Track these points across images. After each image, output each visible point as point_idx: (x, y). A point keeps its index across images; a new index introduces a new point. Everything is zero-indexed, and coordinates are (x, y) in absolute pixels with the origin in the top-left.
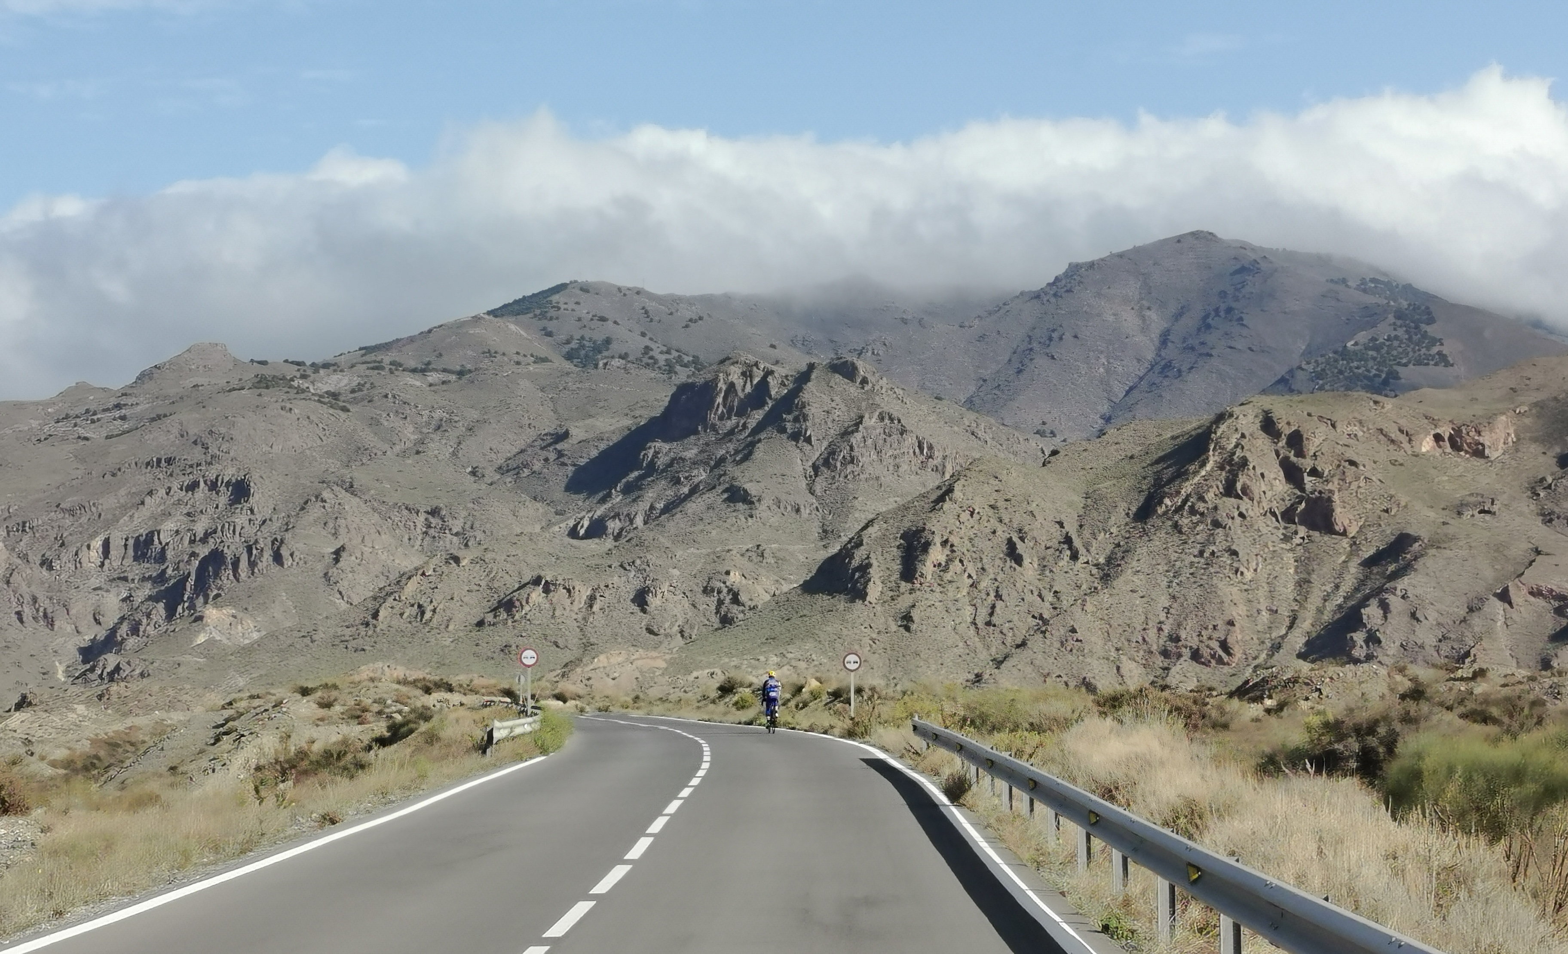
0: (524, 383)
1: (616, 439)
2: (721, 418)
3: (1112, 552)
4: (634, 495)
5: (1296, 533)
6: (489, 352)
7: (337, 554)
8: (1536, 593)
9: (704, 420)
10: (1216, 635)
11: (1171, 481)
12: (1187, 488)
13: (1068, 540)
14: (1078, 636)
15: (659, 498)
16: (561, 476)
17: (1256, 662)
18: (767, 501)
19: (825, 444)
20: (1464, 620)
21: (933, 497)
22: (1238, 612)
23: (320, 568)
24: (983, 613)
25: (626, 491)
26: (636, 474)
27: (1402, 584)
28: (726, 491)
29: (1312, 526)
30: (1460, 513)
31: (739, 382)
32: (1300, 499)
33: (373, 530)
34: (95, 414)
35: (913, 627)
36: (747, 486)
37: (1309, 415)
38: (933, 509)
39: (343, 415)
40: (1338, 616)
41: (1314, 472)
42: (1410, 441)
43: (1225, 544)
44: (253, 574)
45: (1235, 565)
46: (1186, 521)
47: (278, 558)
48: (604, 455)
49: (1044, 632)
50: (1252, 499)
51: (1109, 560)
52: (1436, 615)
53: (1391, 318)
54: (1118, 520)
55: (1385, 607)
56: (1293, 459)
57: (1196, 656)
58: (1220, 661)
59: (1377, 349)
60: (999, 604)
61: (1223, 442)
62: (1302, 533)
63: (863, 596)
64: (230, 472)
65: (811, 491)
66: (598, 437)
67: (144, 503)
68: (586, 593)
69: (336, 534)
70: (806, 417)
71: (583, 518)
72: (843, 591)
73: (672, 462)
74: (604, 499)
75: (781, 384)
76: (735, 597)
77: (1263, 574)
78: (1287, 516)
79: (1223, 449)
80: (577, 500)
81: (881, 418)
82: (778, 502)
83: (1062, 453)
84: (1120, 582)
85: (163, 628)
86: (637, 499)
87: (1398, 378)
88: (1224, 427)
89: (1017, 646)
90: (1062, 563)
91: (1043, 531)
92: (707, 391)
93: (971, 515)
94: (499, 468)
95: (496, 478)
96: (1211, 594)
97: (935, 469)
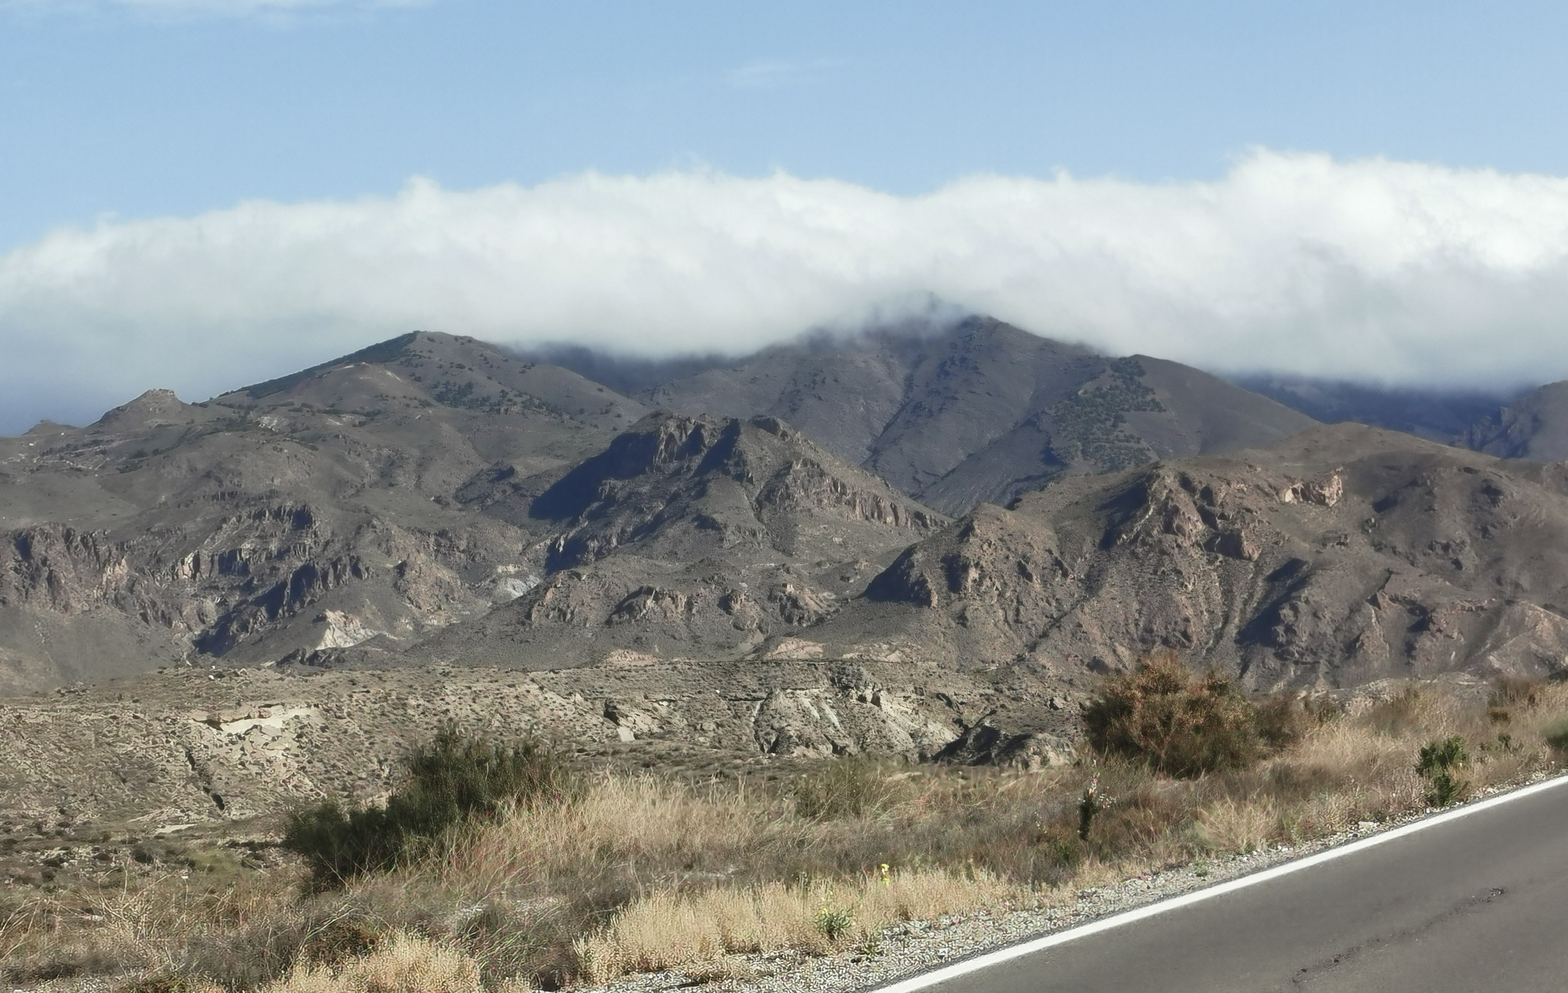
0: (445, 427)
1: (562, 475)
2: (664, 460)
3: (1089, 571)
4: (603, 520)
5: (1217, 558)
6: (381, 396)
7: (401, 569)
8: (1394, 599)
9: (650, 463)
10: (1178, 628)
11: (1123, 521)
12: (1138, 527)
13: (1058, 563)
14: (1084, 629)
15: (628, 523)
16: (523, 507)
17: (1208, 646)
18: (731, 529)
19: (763, 484)
20: (1349, 618)
21: (957, 532)
22: (1189, 612)
23: (388, 579)
24: (1011, 615)
25: (592, 517)
26: (595, 505)
27: (1305, 593)
28: (694, 520)
29: (1226, 553)
30: (1324, 545)
31: (677, 434)
32: (1216, 536)
33: (414, 550)
34: (76, 448)
35: (969, 624)
36: (715, 516)
37: (1211, 476)
38: (961, 542)
39: (315, 452)
40: (1257, 615)
41: (1223, 517)
42: (1277, 494)
43: (1171, 567)
44: (338, 584)
45: (1181, 580)
46: (1141, 550)
47: (356, 572)
48: (556, 488)
49: (1059, 627)
50: (1184, 535)
51: (1088, 576)
52: (1330, 615)
53: (1109, 371)
54: (1088, 548)
55: (1295, 609)
56: (1207, 507)
57: (1166, 641)
58: (1183, 646)
59: (1103, 396)
60: (1022, 608)
61: (1158, 495)
62: (1220, 559)
63: (928, 603)
64: (289, 504)
65: (760, 519)
66: (548, 474)
67: (220, 528)
68: (685, 600)
69: (389, 553)
70: (745, 463)
71: (558, 539)
72: (908, 599)
73: (630, 496)
74: (573, 524)
75: (712, 435)
76: (795, 602)
77: (1200, 586)
78: (1208, 546)
79: (1158, 500)
80: (546, 524)
81: (805, 464)
82: (739, 529)
83: (1024, 501)
84: (1102, 592)
85: (269, 626)
86: (608, 525)
87: (1124, 422)
88: (1155, 485)
89: (1041, 637)
90: (1057, 579)
91: (1039, 556)
92: (651, 440)
93: (990, 545)
94: (456, 497)
95: (460, 506)
96: (1168, 600)
97: (848, 503)
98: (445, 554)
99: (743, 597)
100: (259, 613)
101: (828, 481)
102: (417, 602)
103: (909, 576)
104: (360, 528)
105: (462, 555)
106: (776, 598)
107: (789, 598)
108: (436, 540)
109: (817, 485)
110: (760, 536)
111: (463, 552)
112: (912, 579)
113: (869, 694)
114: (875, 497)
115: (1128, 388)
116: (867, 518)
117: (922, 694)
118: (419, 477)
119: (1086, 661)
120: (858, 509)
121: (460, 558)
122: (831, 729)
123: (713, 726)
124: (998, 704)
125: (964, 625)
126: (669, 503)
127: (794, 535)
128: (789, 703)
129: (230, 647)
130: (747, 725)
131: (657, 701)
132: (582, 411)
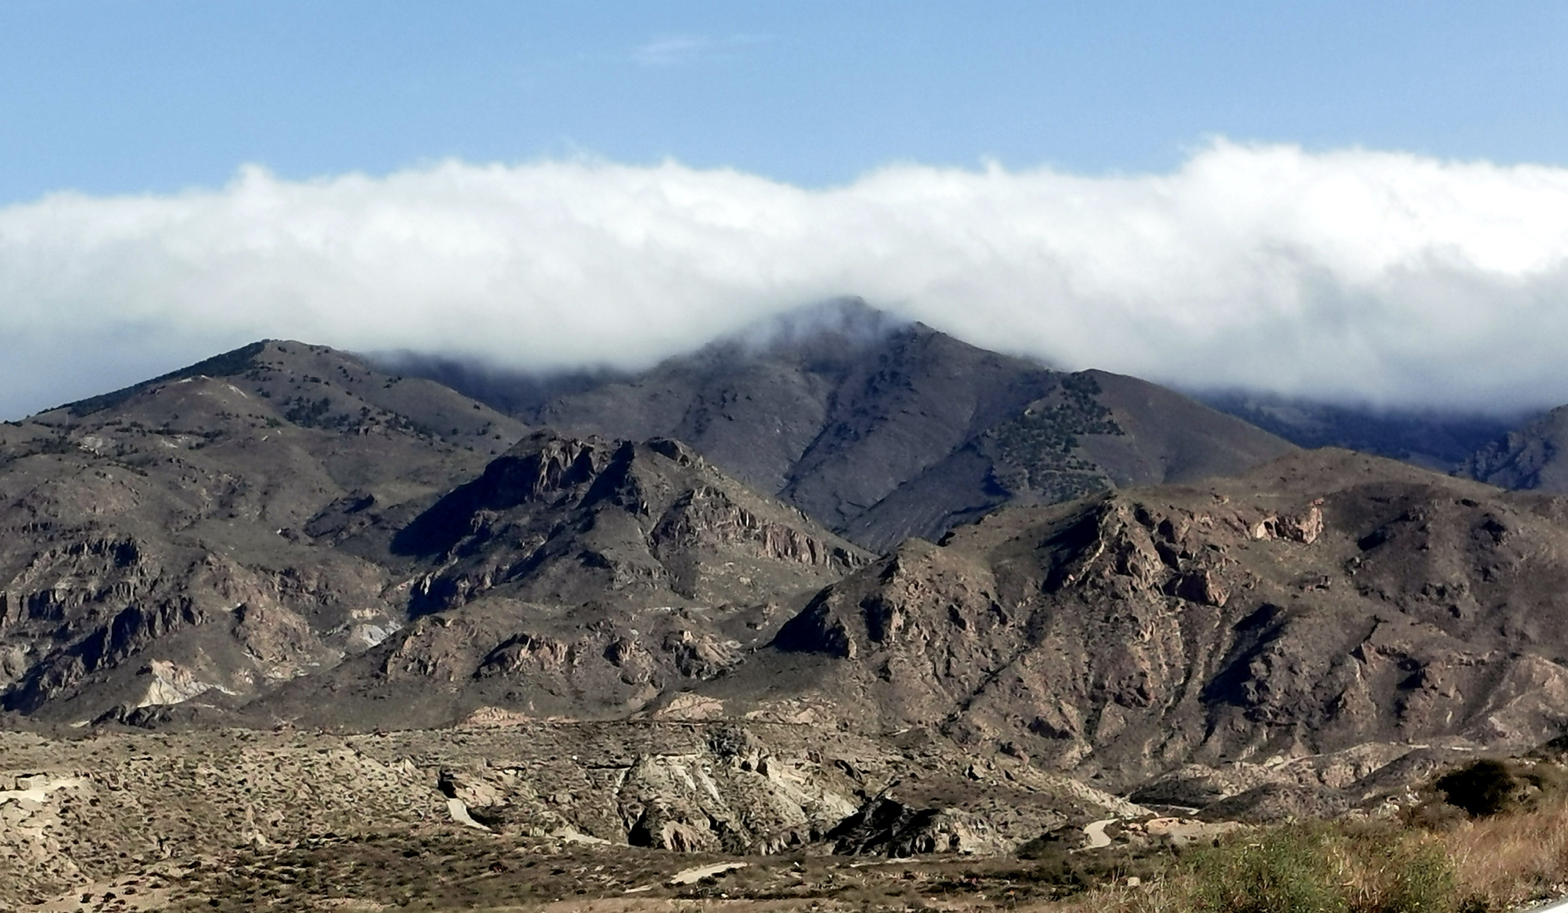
0: (296, 449)
1: (429, 505)
2: (546, 489)
3: (1031, 618)
4: (475, 558)
5: (1178, 603)
6: (223, 413)
7: (240, 613)
8: (1381, 652)
9: (530, 491)
10: (1133, 684)
11: (1071, 559)
12: (1086, 567)
13: (995, 608)
14: (1025, 684)
15: (504, 561)
16: (384, 540)
17: (1167, 705)
18: (622, 566)
19: (660, 515)
20: (1330, 673)
21: (879, 571)
22: (1146, 666)
23: (225, 625)
24: (941, 669)
25: (463, 553)
26: (467, 539)
27: (1280, 644)
28: (580, 556)
29: (1189, 598)
30: (1302, 588)
31: (561, 458)
32: (1177, 578)
33: (256, 591)
35: (892, 678)
36: (604, 552)
37: (1171, 507)
38: (883, 583)
39: (144, 478)
40: (1224, 669)
41: (1184, 555)
42: (1248, 529)
43: (1125, 613)
44: (167, 630)
45: (1137, 628)
46: (1090, 593)
47: (188, 616)
48: (422, 520)
49: (996, 682)
50: (1140, 577)
51: (1030, 623)
52: (1307, 669)
53: (1060, 388)
54: (1029, 590)
55: (1268, 662)
56: (1167, 544)
57: (1119, 700)
58: (1139, 704)
59: (1053, 417)
60: (953, 660)
61: (1110, 530)
62: (1182, 604)
63: (846, 654)
64: (111, 537)
65: (656, 557)
66: (411, 503)
67: (31, 565)
68: (565, 649)
69: (226, 594)
70: (639, 491)
71: (423, 578)
72: (822, 649)
73: (506, 529)
74: (441, 561)
75: (602, 460)
76: (693, 653)
77: (1158, 635)
78: (1168, 589)
79: (1110, 535)
80: (410, 562)
81: (708, 493)
82: (631, 567)
83: (957, 535)
84: (1045, 643)
85: (87, 679)
86: (481, 562)
87: (1077, 446)
88: (1107, 518)
89: (975, 693)
90: (995, 627)
91: (974, 601)
92: (531, 465)
93: (916, 587)
94: (306, 530)
95: (310, 540)
96: (1121, 653)
97: (757, 538)
98: (292, 596)
99: (633, 646)
100: (74, 664)
101: (735, 512)
102: (258, 651)
103: (823, 622)
104: (193, 564)
105: (312, 598)
106: (671, 647)
107: (686, 647)
108: (282, 579)
109: (722, 517)
110: (656, 576)
111: (313, 593)
112: (827, 626)
113: (754, 761)
114: (789, 531)
115: (1082, 409)
116: (779, 555)
117: (818, 761)
118: (264, 507)
119: (1028, 722)
120: (769, 545)
121: (308, 600)
122: (709, 801)
123: (569, 798)
124: (908, 773)
125: (887, 680)
126: (551, 537)
127: (695, 574)
128: (661, 771)
129: (40, 704)
130: (610, 797)
131: (502, 770)
132: (455, 432)
